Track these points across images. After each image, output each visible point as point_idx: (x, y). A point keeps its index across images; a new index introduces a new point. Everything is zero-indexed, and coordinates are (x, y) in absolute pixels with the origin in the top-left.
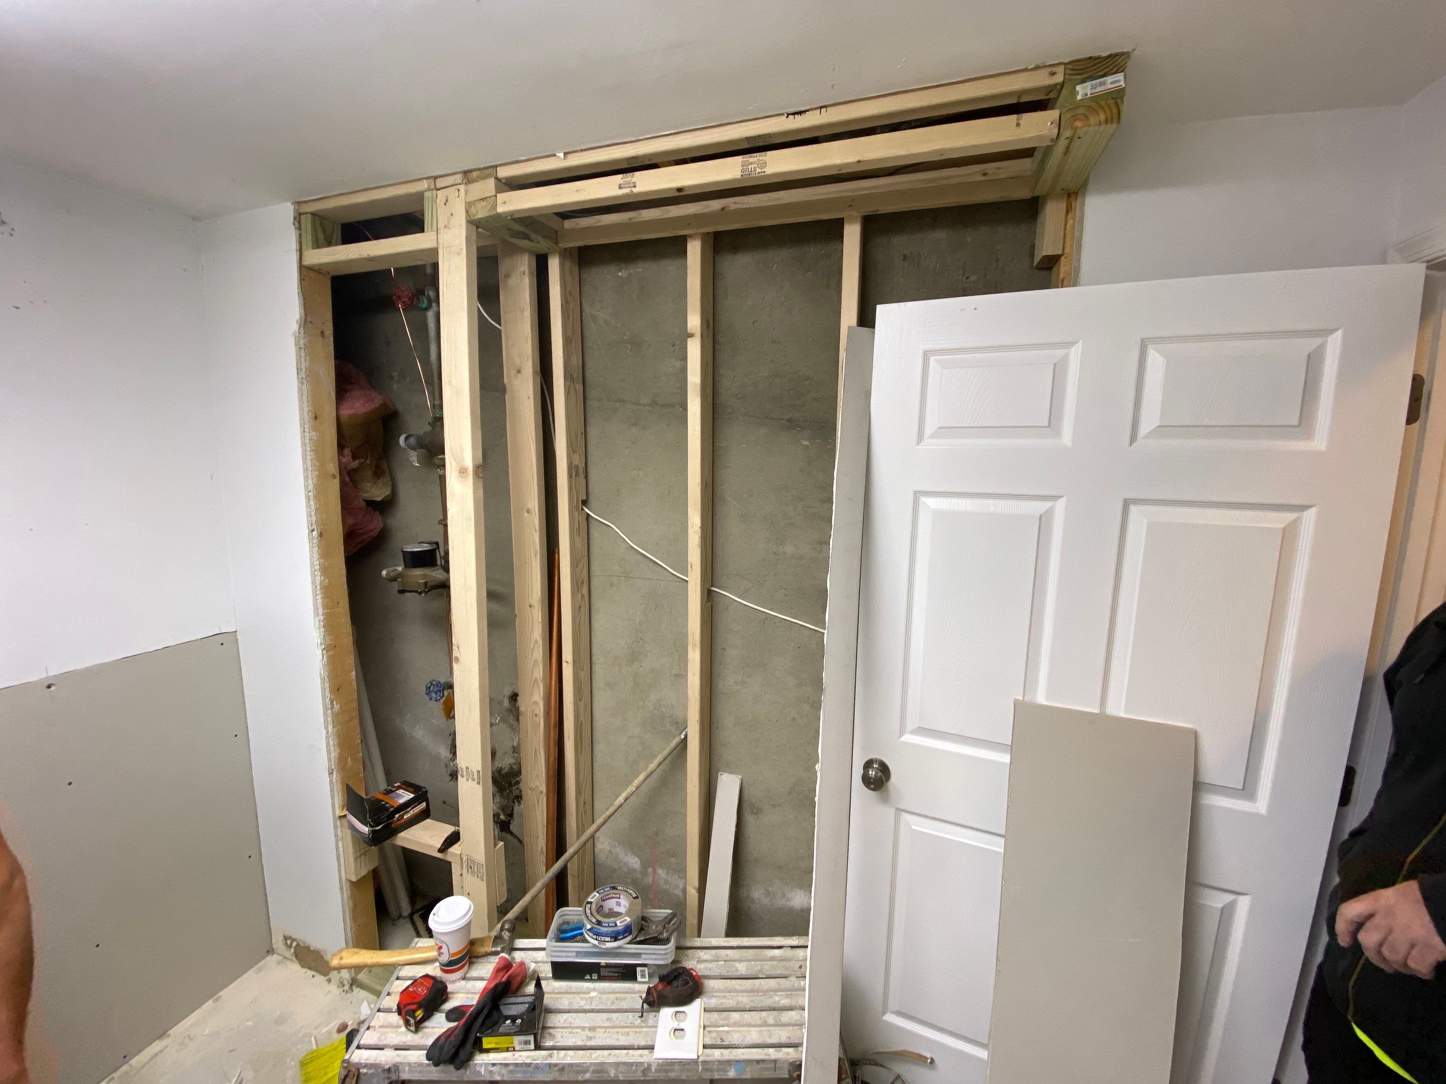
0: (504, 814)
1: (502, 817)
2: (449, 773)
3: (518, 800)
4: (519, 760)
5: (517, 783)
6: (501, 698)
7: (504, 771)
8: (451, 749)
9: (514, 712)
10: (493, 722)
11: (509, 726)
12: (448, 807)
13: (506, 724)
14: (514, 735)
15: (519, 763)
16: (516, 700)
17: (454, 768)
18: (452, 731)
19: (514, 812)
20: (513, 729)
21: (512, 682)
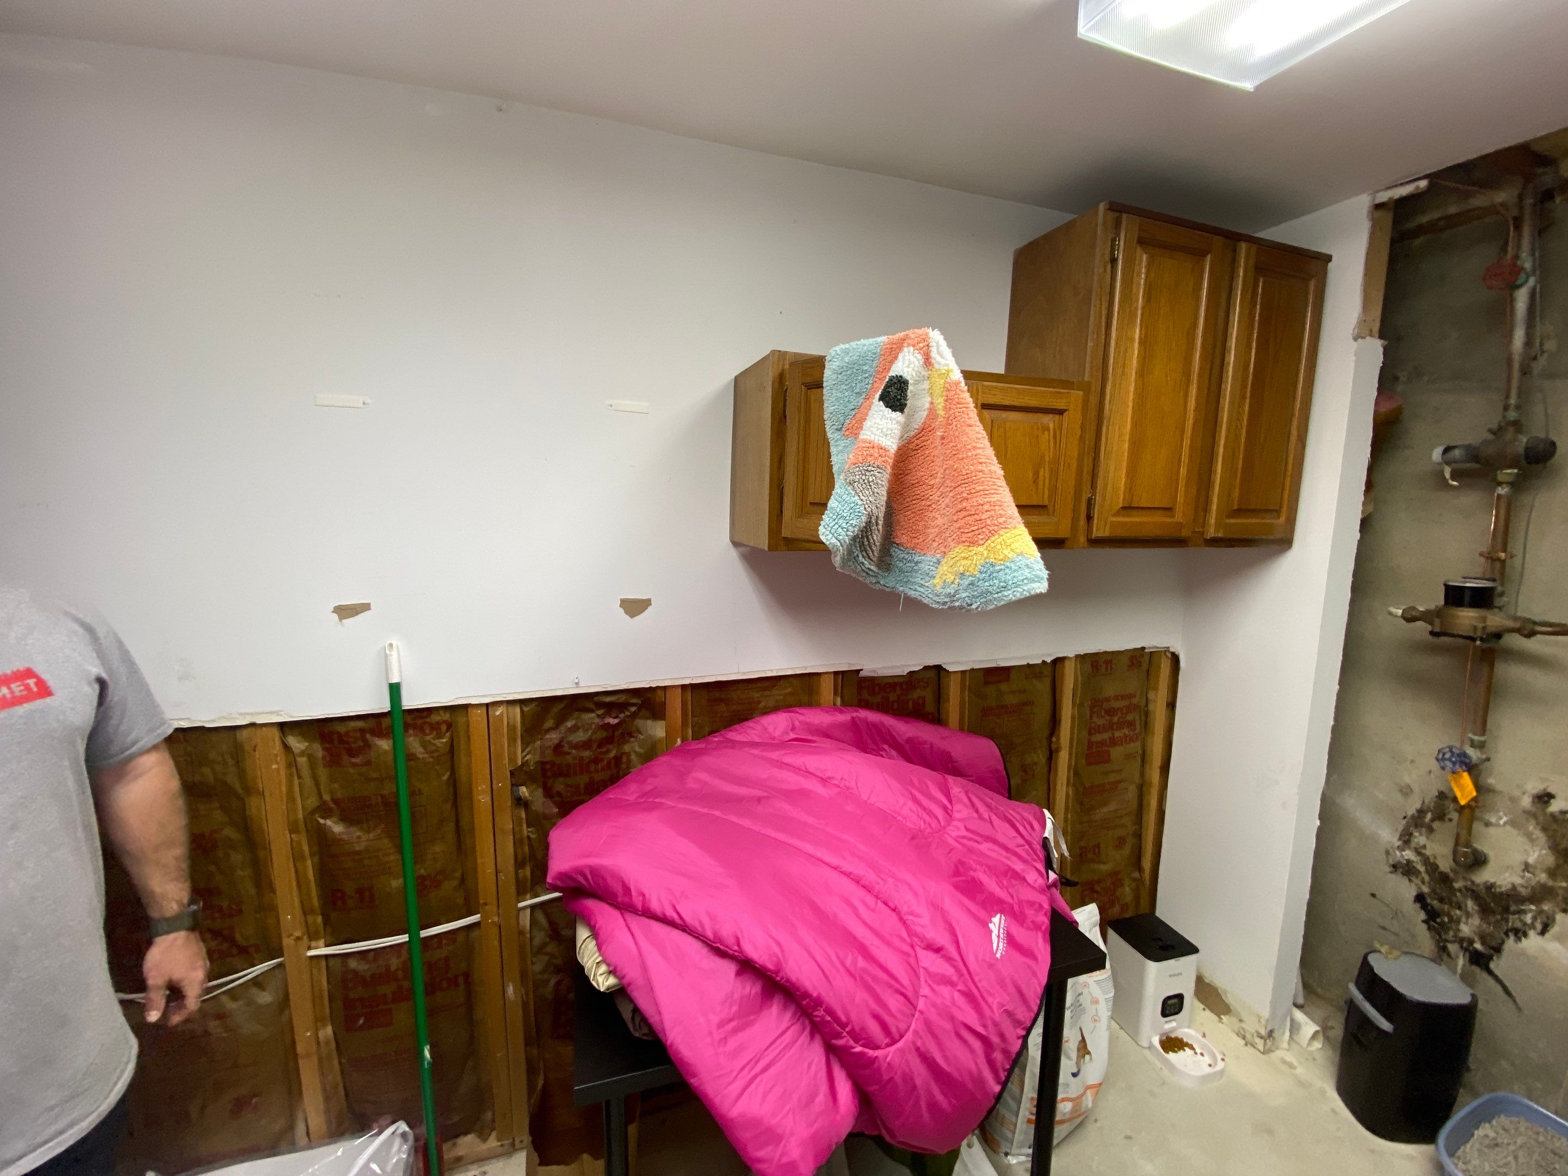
0: (1483, 944)
1: (1478, 946)
2: (1391, 862)
3: (1516, 935)
4: (1533, 883)
5: (1524, 912)
6: (1517, 793)
7: (1498, 890)
8: (1401, 835)
9: (1541, 818)
10: (1493, 821)
11: (1523, 834)
12: (1378, 902)
13: (1520, 830)
14: (1532, 848)
15: (1532, 888)
16: (1547, 802)
17: (1401, 859)
18: (1410, 814)
19: (1503, 947)
20: (1532, 840)
21: (1545, 776)
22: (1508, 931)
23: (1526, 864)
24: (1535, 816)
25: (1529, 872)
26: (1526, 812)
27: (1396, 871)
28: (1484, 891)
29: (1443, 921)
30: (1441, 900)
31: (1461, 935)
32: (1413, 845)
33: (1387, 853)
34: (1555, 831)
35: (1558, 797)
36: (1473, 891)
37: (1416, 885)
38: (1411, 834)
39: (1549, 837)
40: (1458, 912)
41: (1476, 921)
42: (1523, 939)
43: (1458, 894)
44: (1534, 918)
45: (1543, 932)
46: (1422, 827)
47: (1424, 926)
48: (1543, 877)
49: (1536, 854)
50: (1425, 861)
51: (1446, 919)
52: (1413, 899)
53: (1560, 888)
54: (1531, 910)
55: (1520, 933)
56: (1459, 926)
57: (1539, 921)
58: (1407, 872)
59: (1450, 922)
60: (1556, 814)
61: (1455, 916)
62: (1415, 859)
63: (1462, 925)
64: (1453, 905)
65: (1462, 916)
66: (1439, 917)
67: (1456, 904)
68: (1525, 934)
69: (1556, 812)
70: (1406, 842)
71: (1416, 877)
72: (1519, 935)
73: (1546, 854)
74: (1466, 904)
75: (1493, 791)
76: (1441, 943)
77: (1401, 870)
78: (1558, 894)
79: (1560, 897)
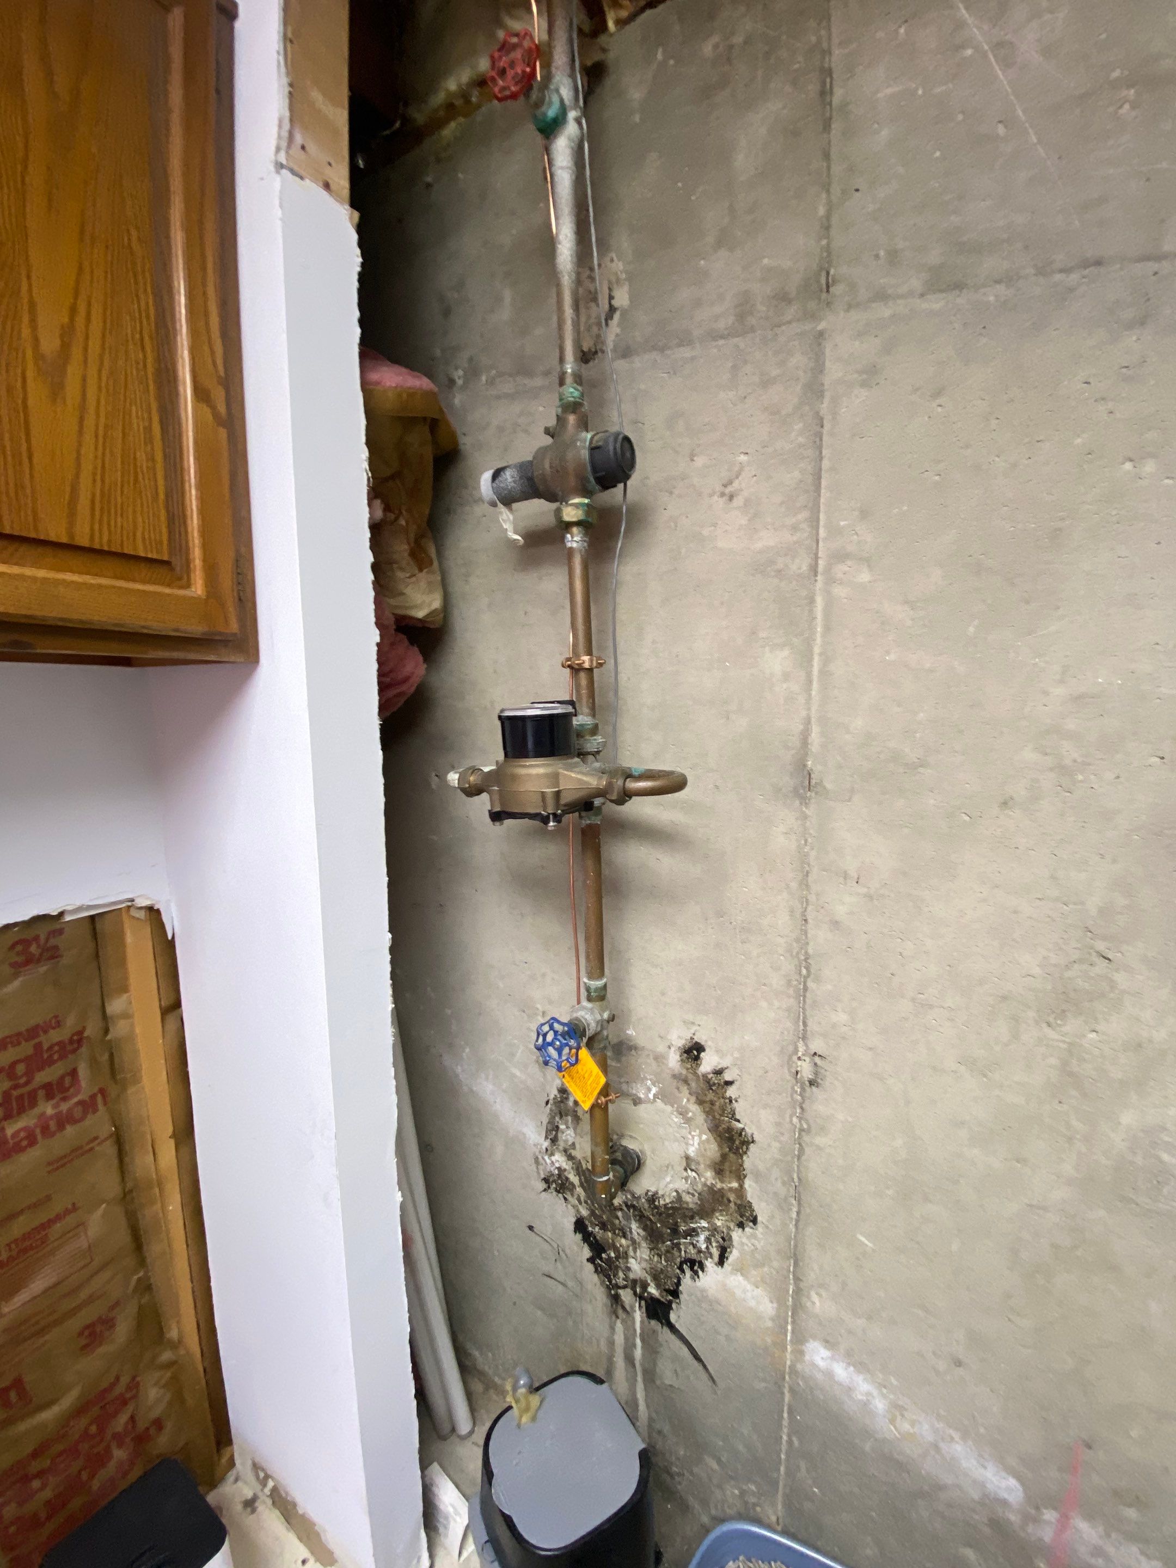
0: (658, 1286)
1: (653, 1290)
2: (543, 1176)
3: (692, 1269)
4: (699, 1187)
5: (693, 1233)
6: (661, 1048)
7: (662, 1202)
8: (547, 1132)
9: (693, 1085)
10: (642, 1096)
11: (677, 1111)
12: (538, 1239)
13: (673, 1106)
14: (690, 1133)
15: (699, 1194)
16: (697, 1058)
17: (552, 1169)
18: (552, 1097)
19: (681, 1288)
20: (688, 1121)
21: (690, 1017)
22: (682, 1263)
23: (687, 1158)
24: (686, 1081)
25: (692, 1170)
26: (674, 1076)
27: (549, 1187)
28: (646, 1206)
29: (610, 1258)
30: (603, 1226)
31: (632, 1276)
32: (561, 1144)
33: (537, 1160)
34: (712, 1103)
35: (707, 1050)
36: (633, 1206)
37: (573, 1206)
38: (557, 1127)
39: (707, 1113)
40: (623, 1241)
41: (644, 1252)
42: (700, 1273)
43: (620, 1214)
44: (708, 1240)
45: (721, 1262)
46: (567, 1115)
47: (590, 1267)
48: (709, 1176)
49: (696, 1139)
50: (577, 1169)
51: (613, 1255)
52: (572, 1227)
53: (731, 1189)
54: (703, 1229)
55: (696, 1265)
56: (627, 1262)
57: (714, 1244)
58: (560, 1189)
59: (617, 1257)
60: (710, 1076)
61: (621, 1249)
62: (567, 1167)
63: (632, 1261)
64: (617, 1231)
65: (628, 1247)
66: (605, 1251)
67: (619, 1230)
68: (702, 1267)
69: (709, 1073)
70: (554, 1141)
71: (572, 1195)
72: (696, 1268)
73: (708, 1140)
74: (631, 1229)
75: (635, 1048)
76: (613, 1292)
77: (554, 1185)
78: (729, 1201)
79: (732, 1205)
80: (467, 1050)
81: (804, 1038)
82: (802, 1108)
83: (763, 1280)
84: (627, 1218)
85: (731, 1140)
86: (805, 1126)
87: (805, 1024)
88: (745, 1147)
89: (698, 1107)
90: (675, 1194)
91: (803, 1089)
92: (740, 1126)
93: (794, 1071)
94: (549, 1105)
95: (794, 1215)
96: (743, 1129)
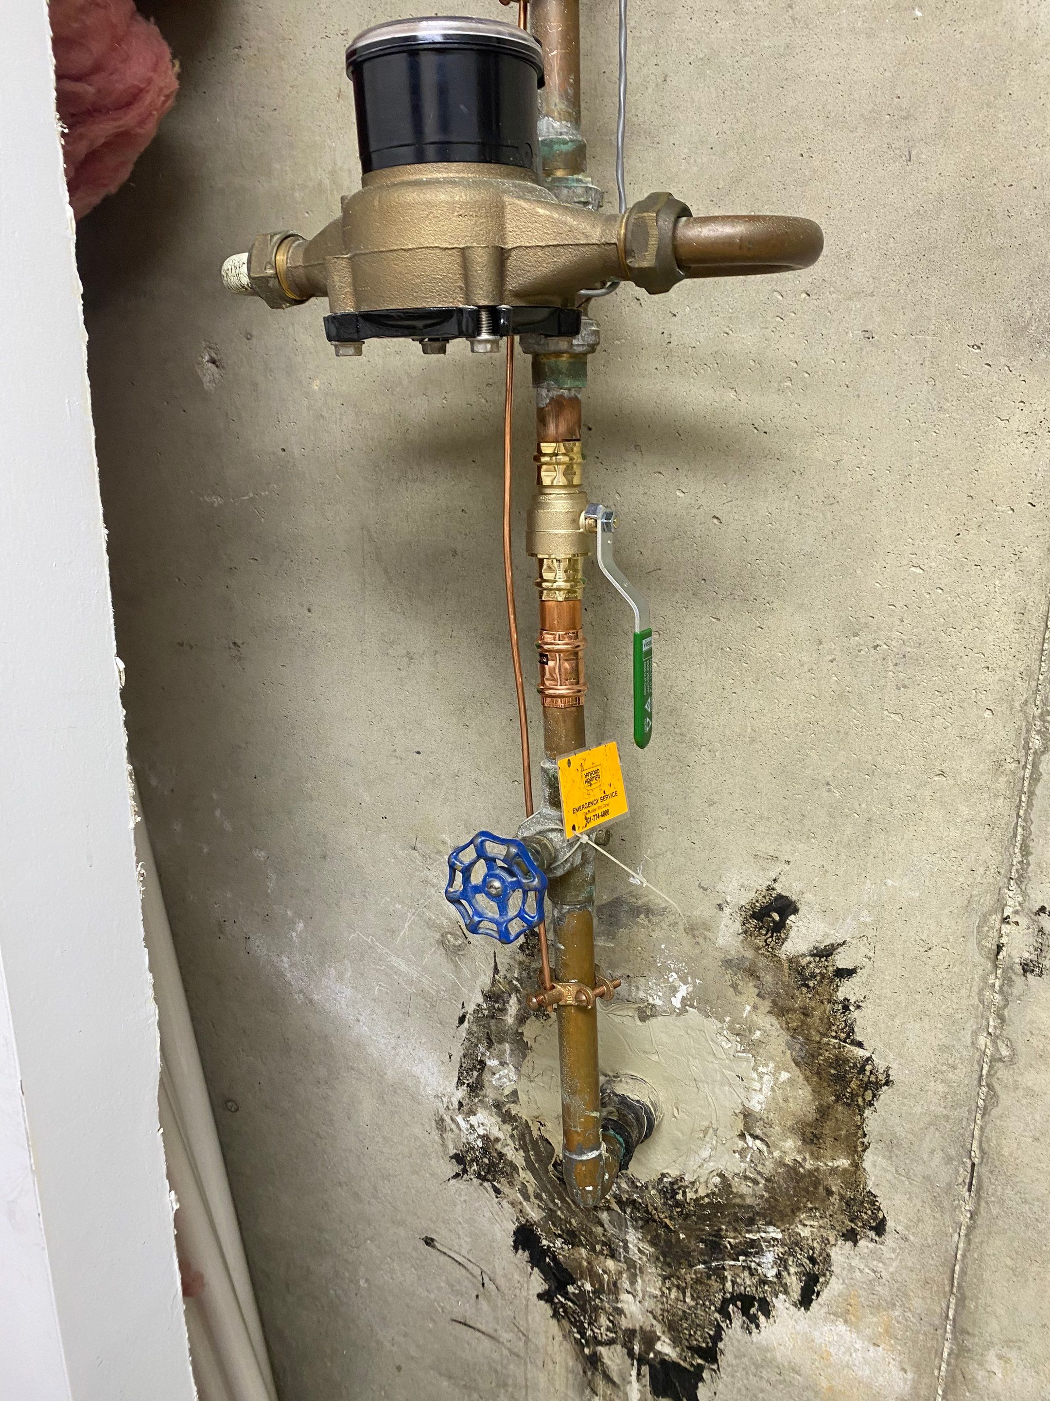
0: (676, 1342)
1: (665, 1348)
2: (453, 1152)
3: (745, 1311)
4: (768, 1167)
5: (752, 1248)
6: (703, 910)
7: (690, 1195)
8: (460, 1073)
9: (768, 978)
10: (658, 1002)
11: (731, 1029)
12: (443, 1258)
13: (722, 1021)
14: (755, 1069)
15: (768, 1180)
16: (779, 927)
17: (471, 1138)
18: (471, 1008)
19: (721, 1345)
20: (753, 1047)
21: (767, 847)
22: (725, 1302)
23: (747, 1115)
24: (752, 973)
25: (756, 1137)
26: (728, 963)
27: (465, 1171)
28: (659, 1202)
29: (583, 1293)
30: (572, 1238)
31: (625, 1323)
32: (490, 1094)
33: (440, 1123)
34: (806, 1012)
35: (803, 909)
36: (632, 1203)
37: (512, 1204)
38: (482, 1063)
39: (794, 1032)
40: (610, 1264)
41: (651, 1283)
42: (762, 1319)
43: (604, 1216)
44: (782, 1262)
45: (806, 1300)
46: (501, 1041)
47: (545, 1308)
48: (790, 1148)
49: (768, 1080)
50: (522, 1137)
51: (588, 1287)
52: (510, 1241)
53: (834, 1171)
54: (772, 1242)
55: (753, 1306)
56: (617, 1300)
57: (792, 1270)
58: (488, 1173)
59: (597, 1292)
60: (804, 962)
61: (605, 1276)
62: (501, 1135)
63: (625, 1297)
64: (598, 1247)
65: (620, 1273)
66: (573, 1282)
67: (604, 1244)
68: (766, 1308)
69: (803, 955)
70: (475, 1088)
71: (511, 1184)
72: (753, 1311)
73: (791, 1081)
74: (626, 1242)
75: (648, 911)
76: (586, 1351)
77: (475, 1167)
78: (830, 1193)
79: (834, 1199)
80: (300, 926)
81: (1021, 879)
82: (1002, 1018)
83: (889, 1332)
84: (621, 1225)
85: (841, 1079)
86: (1005, 1052)
87: (1025, 851)
88: (869, 1095)
89: (774, 1020)
90: (718, 1180)
91: (1008, 981)
92: (860, 1053)
93: (991, 944)
94: (466, 1023)
95: (965, 1219)
96: (869, 1059)
